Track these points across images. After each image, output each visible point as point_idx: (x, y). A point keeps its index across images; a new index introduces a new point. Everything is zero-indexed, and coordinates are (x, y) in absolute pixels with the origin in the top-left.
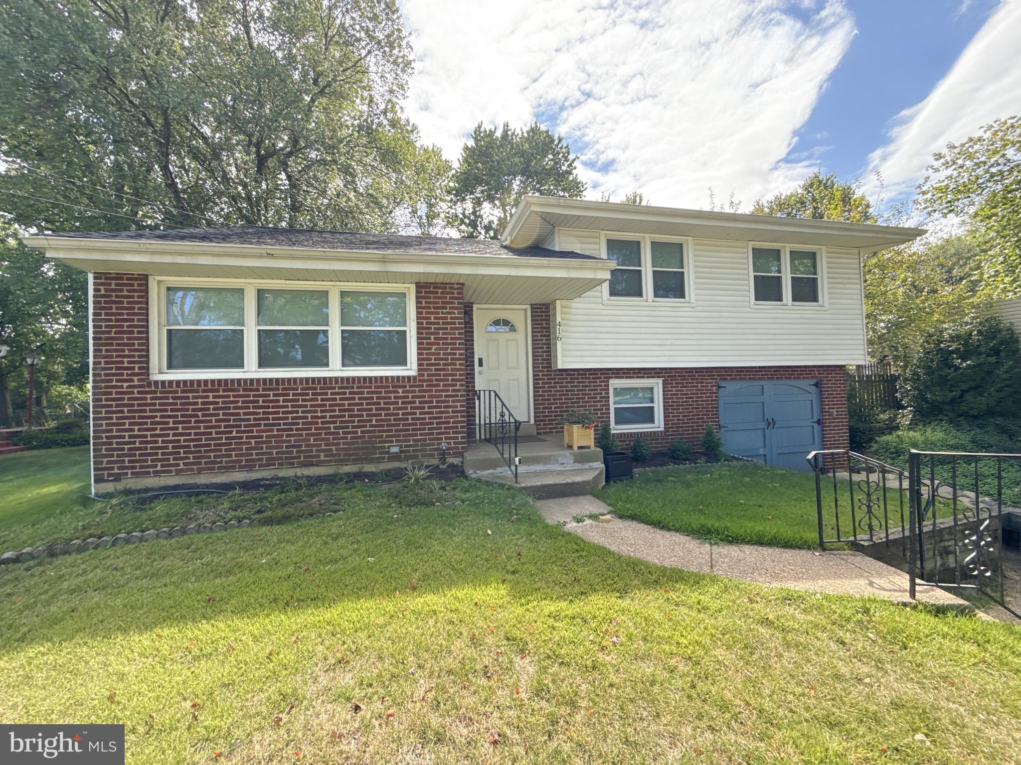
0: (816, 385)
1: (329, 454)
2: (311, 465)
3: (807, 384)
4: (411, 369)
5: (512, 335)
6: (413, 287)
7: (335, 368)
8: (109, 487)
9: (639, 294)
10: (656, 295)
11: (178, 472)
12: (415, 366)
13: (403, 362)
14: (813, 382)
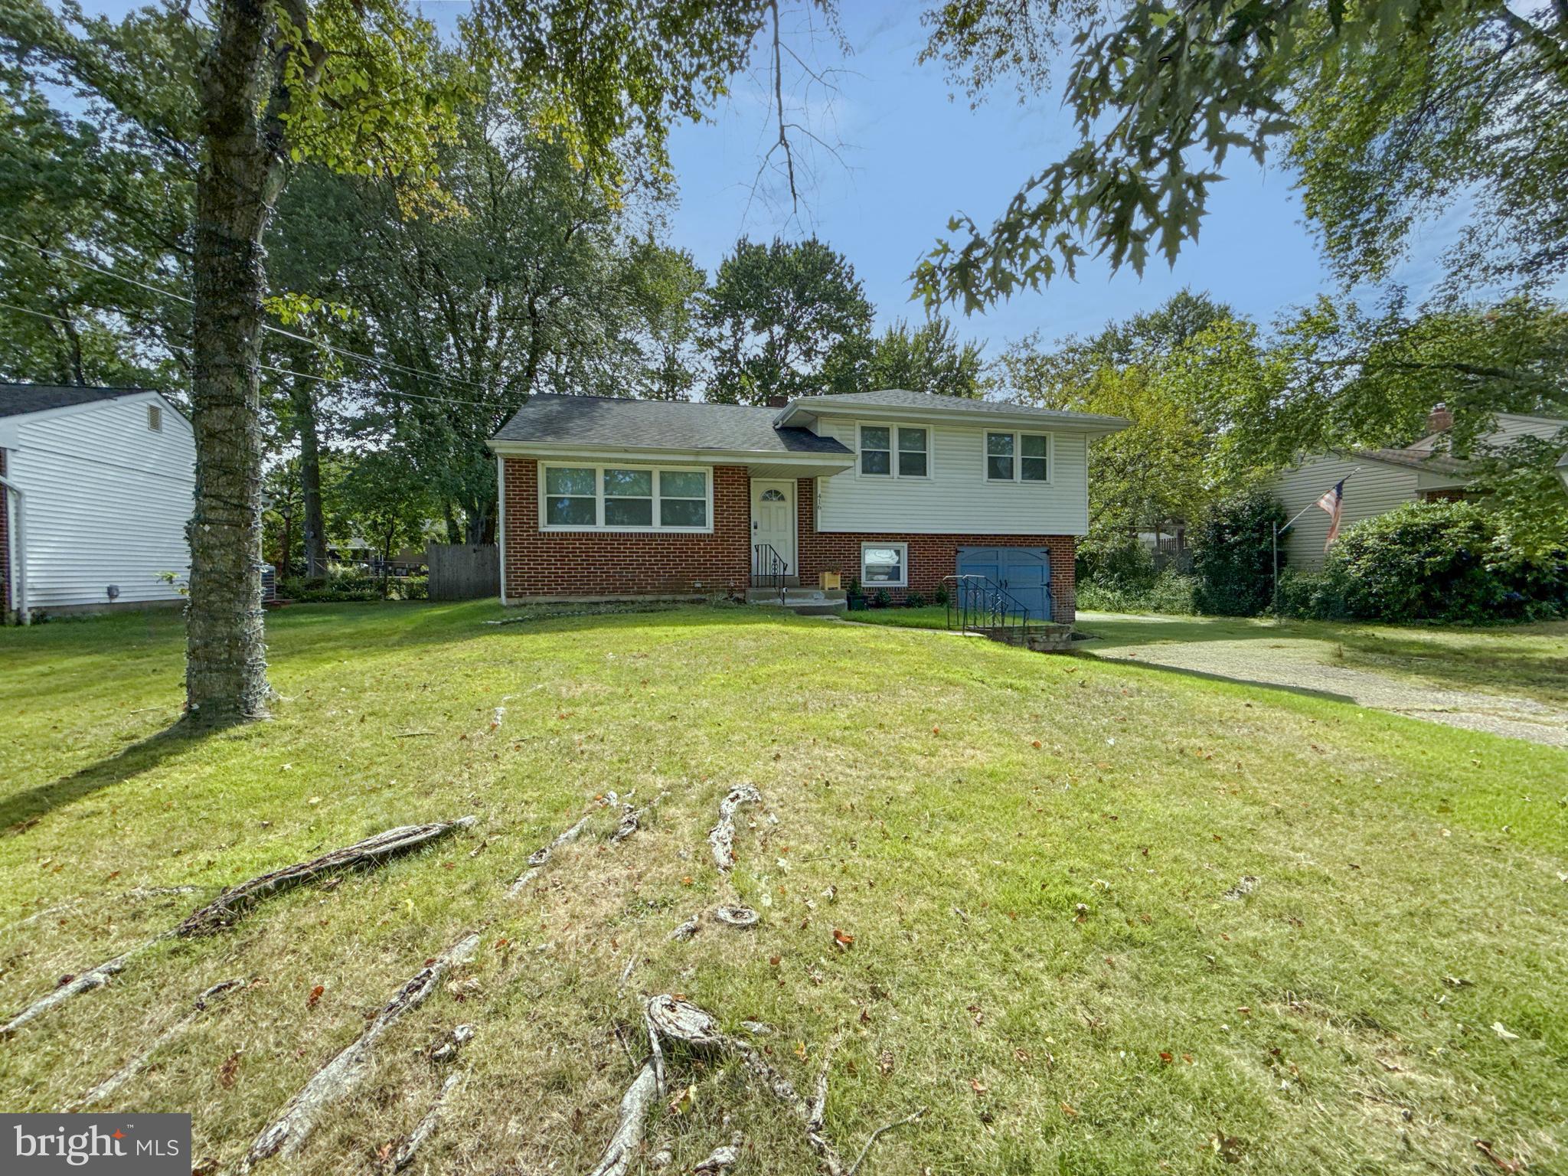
0: (1048, 552)
1: (653, 586)
2: (641, 593)
3: (1039, 551)
4: (709, 528)
5: (781, 503)
6: (711, 469)
7: (656, 527)
8: (516, 601)
9: (888, 472)
10: (902, 472)
11: (558, 594)
12: (712, 526)
13: (703, 523)
14: (1045, 549)
